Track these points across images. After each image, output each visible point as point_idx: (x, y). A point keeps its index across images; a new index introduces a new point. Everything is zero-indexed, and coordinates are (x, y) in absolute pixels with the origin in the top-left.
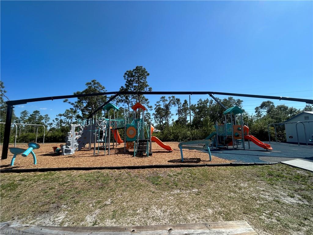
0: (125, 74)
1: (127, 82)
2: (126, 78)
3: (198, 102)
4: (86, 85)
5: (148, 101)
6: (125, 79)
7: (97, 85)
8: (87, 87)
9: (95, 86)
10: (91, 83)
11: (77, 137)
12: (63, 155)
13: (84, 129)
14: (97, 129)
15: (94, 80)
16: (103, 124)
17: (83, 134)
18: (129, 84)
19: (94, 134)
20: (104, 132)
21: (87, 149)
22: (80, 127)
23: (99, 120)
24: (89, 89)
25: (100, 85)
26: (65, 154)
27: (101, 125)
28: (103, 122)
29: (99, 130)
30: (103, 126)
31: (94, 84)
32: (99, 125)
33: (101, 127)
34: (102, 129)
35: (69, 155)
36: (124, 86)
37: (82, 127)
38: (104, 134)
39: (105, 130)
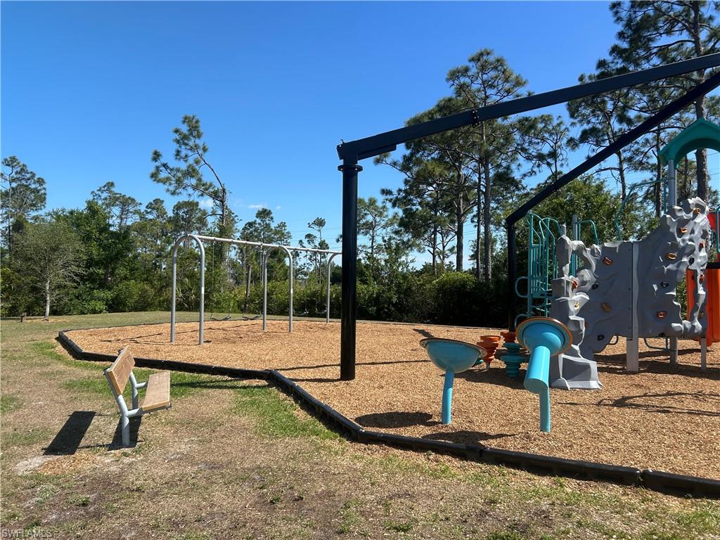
4: (448, 80)
6: (619, 19)
7: (493, 74)
8: (454, 87)
9: (485, 77)
10: (467, 70)
11: (576, 300)
12: (561, 389)
13: (598, 262)
14: (668, 262)
15: (482, 54)
16: (696, 232)
17: (594, 287)
18: (631, 42)
19: (656, 289)
20: (701, 280)
21: (618, 367)
22: (586, 251)
23: (679, 214)
24: (459, 96)
25: (505, 70)
26: (568, 384)
27: (690, 243)
28: (695, 223)
29: (678, 266)
30: (697, 248)
31: (483, 69)
32: (679, 240)
33: (687, 251)
34: (692, 261)
35: (587, 389)
36: (609, 58)
37: (593, 252)
38: (701, 291)
39: (705, 267)
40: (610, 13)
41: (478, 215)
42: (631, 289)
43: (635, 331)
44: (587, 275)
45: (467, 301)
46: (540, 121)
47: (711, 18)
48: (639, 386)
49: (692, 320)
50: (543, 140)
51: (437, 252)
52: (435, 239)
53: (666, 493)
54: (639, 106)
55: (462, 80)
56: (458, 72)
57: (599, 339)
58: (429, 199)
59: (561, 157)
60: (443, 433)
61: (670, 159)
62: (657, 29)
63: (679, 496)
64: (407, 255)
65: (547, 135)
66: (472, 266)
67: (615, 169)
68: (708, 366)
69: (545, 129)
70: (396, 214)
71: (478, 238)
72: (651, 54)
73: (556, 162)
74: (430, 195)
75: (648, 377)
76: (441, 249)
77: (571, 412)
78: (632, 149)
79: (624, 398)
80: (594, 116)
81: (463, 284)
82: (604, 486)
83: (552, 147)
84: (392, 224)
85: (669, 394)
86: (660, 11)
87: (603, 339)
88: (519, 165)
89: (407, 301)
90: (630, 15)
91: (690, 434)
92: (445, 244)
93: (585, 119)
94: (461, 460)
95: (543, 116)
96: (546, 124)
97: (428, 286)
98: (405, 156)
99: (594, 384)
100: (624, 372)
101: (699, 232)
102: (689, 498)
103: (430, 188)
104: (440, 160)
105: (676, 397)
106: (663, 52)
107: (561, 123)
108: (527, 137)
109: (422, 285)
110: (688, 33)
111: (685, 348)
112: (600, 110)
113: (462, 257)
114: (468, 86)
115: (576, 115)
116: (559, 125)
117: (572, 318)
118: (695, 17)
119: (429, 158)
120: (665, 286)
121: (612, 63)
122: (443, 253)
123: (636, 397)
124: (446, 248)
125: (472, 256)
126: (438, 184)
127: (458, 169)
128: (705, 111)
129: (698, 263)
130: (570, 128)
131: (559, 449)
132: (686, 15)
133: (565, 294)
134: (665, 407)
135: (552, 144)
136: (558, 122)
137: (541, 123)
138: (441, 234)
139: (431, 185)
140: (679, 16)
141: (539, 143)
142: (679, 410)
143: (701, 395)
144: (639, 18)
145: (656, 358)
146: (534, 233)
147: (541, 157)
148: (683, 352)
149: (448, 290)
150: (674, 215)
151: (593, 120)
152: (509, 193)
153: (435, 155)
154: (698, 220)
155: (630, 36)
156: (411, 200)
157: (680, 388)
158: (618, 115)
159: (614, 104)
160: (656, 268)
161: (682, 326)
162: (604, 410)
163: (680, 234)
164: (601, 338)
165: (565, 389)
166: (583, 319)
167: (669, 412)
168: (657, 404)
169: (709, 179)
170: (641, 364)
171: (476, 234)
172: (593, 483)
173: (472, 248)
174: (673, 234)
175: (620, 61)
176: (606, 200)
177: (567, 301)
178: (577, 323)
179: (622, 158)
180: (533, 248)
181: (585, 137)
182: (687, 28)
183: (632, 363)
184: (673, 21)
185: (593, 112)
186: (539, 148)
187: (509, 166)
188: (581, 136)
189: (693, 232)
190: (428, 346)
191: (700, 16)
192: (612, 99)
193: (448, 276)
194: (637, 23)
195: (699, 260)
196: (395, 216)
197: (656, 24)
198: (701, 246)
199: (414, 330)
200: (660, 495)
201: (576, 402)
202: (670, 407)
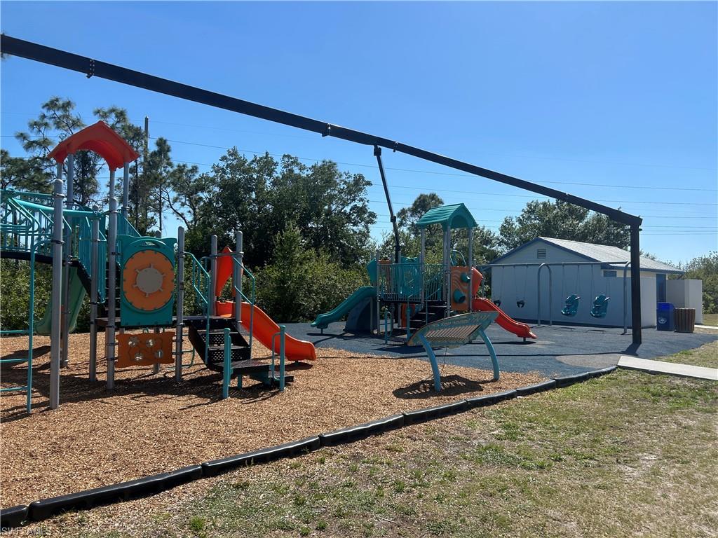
3: (224, 158)
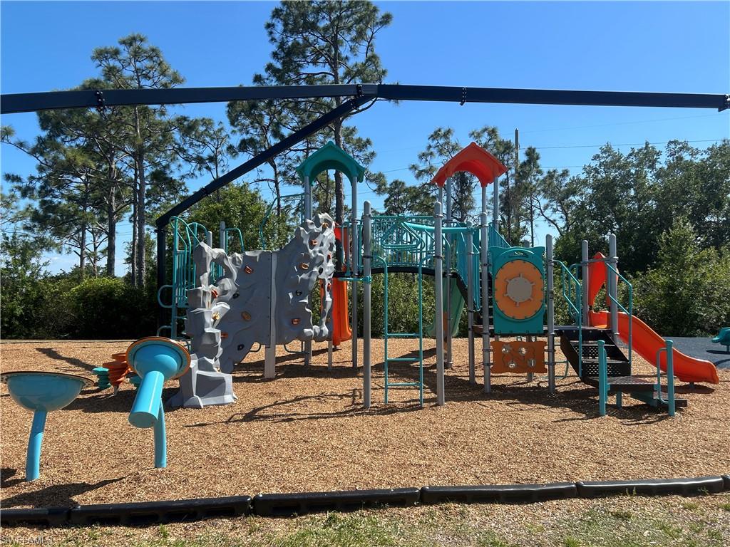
0: (273, 17)
1: (275, 55)
2: (277, 36)
3: (596, 157)
5: (369, 149)
6: (273, 39)
7: (147, 63)
8: (101, 68)
9: (138, 64)
10: (117, 52)
11: (214, 311)
12: (194, 408)
13: (239, 271)
14: (301, 271)
15: (134, 39)
16: (325, 245)
17: (235, 296)
18: (283, 64)
19: (291, 297)
20: (328, 287)
21: (258, 375)
22: (227, 259)
23: (311, 227)
24: (109, 80)
25: (161, 62)
26: (202, 402)
27: (320, 254)
28: (324, 236)
29: (310, 276)
30: (325, 259)
31: (136, 55)
32: (311, 251)
33: (317, 262)
34: (321, 271)
35: (221, 405)
36: (265, 75)
37: (234, 261)
38: (329, 299)
39: (331, 277)
40: (265, 32)
41: (134, 215)
42: (270, 298)
43: (273, 338)
44: (228, 284)
45: (114, 310)
46: (201, 123)
47: (347, 58)
48: (272, 394)
49: (320, 325)
50: (205, 144)
51: (86, 253)
52: (83, 239)
53: (274, 517)
54: (291, 125)
55: (112, 63)
56: (107, 53)
57: (239, 349)
58: (77, 192)
59: (222, 163)
60: (25, 493)
61: (306, 175)
62: (305, 57)
63: (286, 517)
64: (39, 256)
65: (208, 139)
66: (128, 270)
67: (271, 180)
68: (334, 365)
69: (206, 133)
70: (30, 206)
71: (134, 240)
72: (300, 79)
73: (217, 167)
74: (78, 188)
75: (283, 382)
76: (93, 250)
77: (197, 435)
78: (286, 164)
79: (256, 410)
80: (253, 127)
81: (110, 291)
82: (213, 524)
83: (213, 152)
84: (23, 218)
85: (297, 399)
86: (308, 41)
87: (243, 348)
88: (180, 166)
89: (37, 312)
90: (283, 38)
91: (306, 442)
92: (97, 245)
93: (244, 129)
94: (41, 529)
95: (204, 119)
96: (207, 128)
97: (65, 294)
98: (39, 138)
99: (228, 398)
100: (263, 379)
101: (327, 245)
102: (294, 517)
103: (78, 180)
104: (87, 149)
105: (302, 402)
106: (310, 77)
107: (222, 129)
108: (188, 138)
109: (57, 293)
110: (329, 67)
111: (320, 349)
112: (258, 123)
113: (114, 260)
114: (118, 71)
115: (236, 123)
116: (220, 130)
117: (207, 330)
118: (335, 54)
119: (73, 145)
120: (299, 294)
121: (267, 79)
122: (94, 254)
123: (267, 407)
124: (98, 249)
125: (127, 259)
126: (87, 176)
127: (110, 161)
128: (342, 139)
129: (326, 273)
130: (231, 136)
131: (171, 488)
132: (328, 51)
133: (202, 305)
134: (290, 415)
135: (214, 149)
136: (219, 127)
137: (202, 125)
138: (92, 232)
139: (79, 176)
140: (323, 50)
141: (200, 145)
142: (302, 417)
143: (322, 397)
144: (290, 43)
145: (295, 361)
146: (180, 239)
147: (200, 160)
148: (316, 353)
149: (92, 299)
150: (307, 229)
151: (252, 131)
152: (172, 194)
153: (81, 141)
154: (326, 234)
155: (283, 58)
156: (52, 190)
157: (308, 392)
158: (273, 131)
159: (270, 119)
160: (292, 277)
161: (312, 332)
162: (232, 427)
163: (312, 246)
164: (241, 347)
165: (198, 407)
166: (219, 331)
167: (292, 420)
168: (283, 412)
169: (344, 198)
170: (278, 369)
171: (132, 236)
172: (202, 523)
173: (127, 251)
174: (306, 246)
175: (274, 79)
176: (259, 209)
177: (202, 313)
178: (212, 335)
179: (278, 171)
180: (178, 254)
181: (244, 145)
182: (328, 62)
183: (270, 370)
184: (318, 53)
185: (252, 123)
186: (200, 151)
187: (168, 165)
188: (240, 145)
189: (322, 244)
190: (9, 381)
191: (339, 54)
192: (268, 114)
193: (90, 282)
194: (289, 48)
195: (327, 270)
196: (28, 209)
197: (304, 53)
198: (329, 257)
199: (37, 349)
200: (267, 520)
201: (205, 422)
202: (294, 414)
